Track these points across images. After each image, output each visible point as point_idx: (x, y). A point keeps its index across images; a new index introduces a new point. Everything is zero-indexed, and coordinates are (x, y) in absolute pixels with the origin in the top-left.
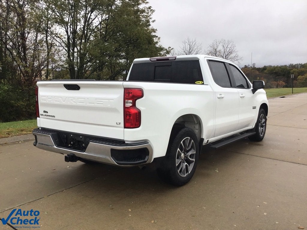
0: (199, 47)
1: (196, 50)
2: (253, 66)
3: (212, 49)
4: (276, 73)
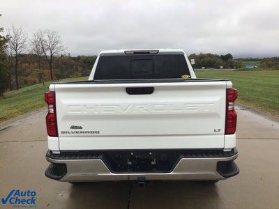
1: (23, 38)
3: (36, 38)
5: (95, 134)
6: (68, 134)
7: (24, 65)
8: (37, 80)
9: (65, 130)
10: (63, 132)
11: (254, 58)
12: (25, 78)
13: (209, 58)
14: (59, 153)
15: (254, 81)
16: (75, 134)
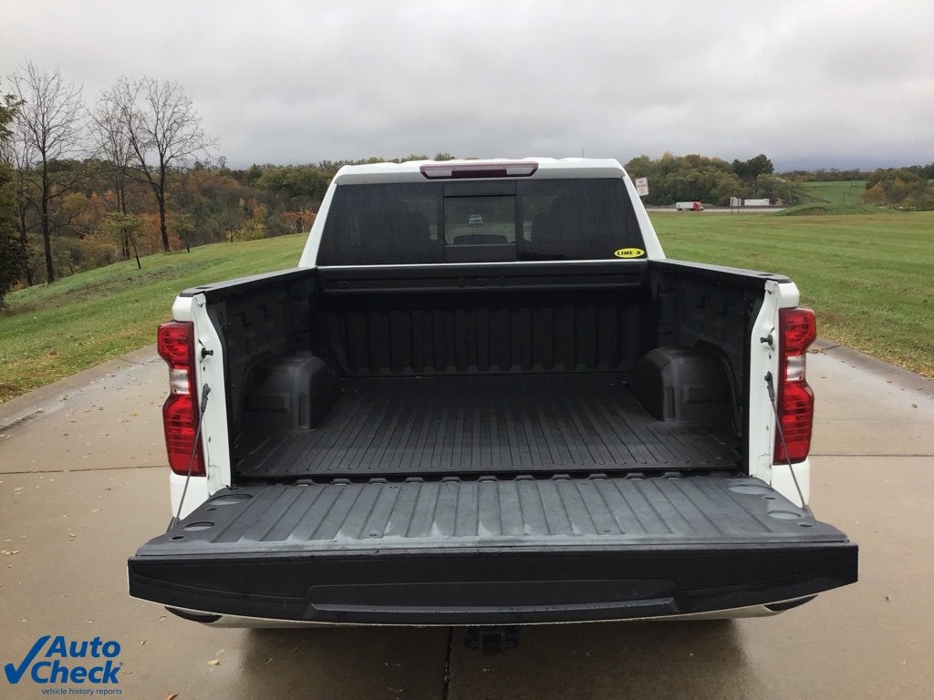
0: (75, 99)
1: (65, 108)
2: (219, 166)
3: (111, 105)
4: (288, 186)
7: (72, 198)
8: (117, 250)
11: (843, 168)
12: (75, 241)
13: (695, 172)
15: (849, 251)
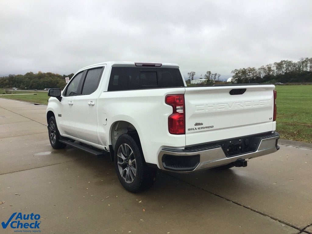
5: (211, 129)
6: (193, 131)
9: (191, 128)
10: (189, 130)
14: (184, 148)
16: (198, 130)
